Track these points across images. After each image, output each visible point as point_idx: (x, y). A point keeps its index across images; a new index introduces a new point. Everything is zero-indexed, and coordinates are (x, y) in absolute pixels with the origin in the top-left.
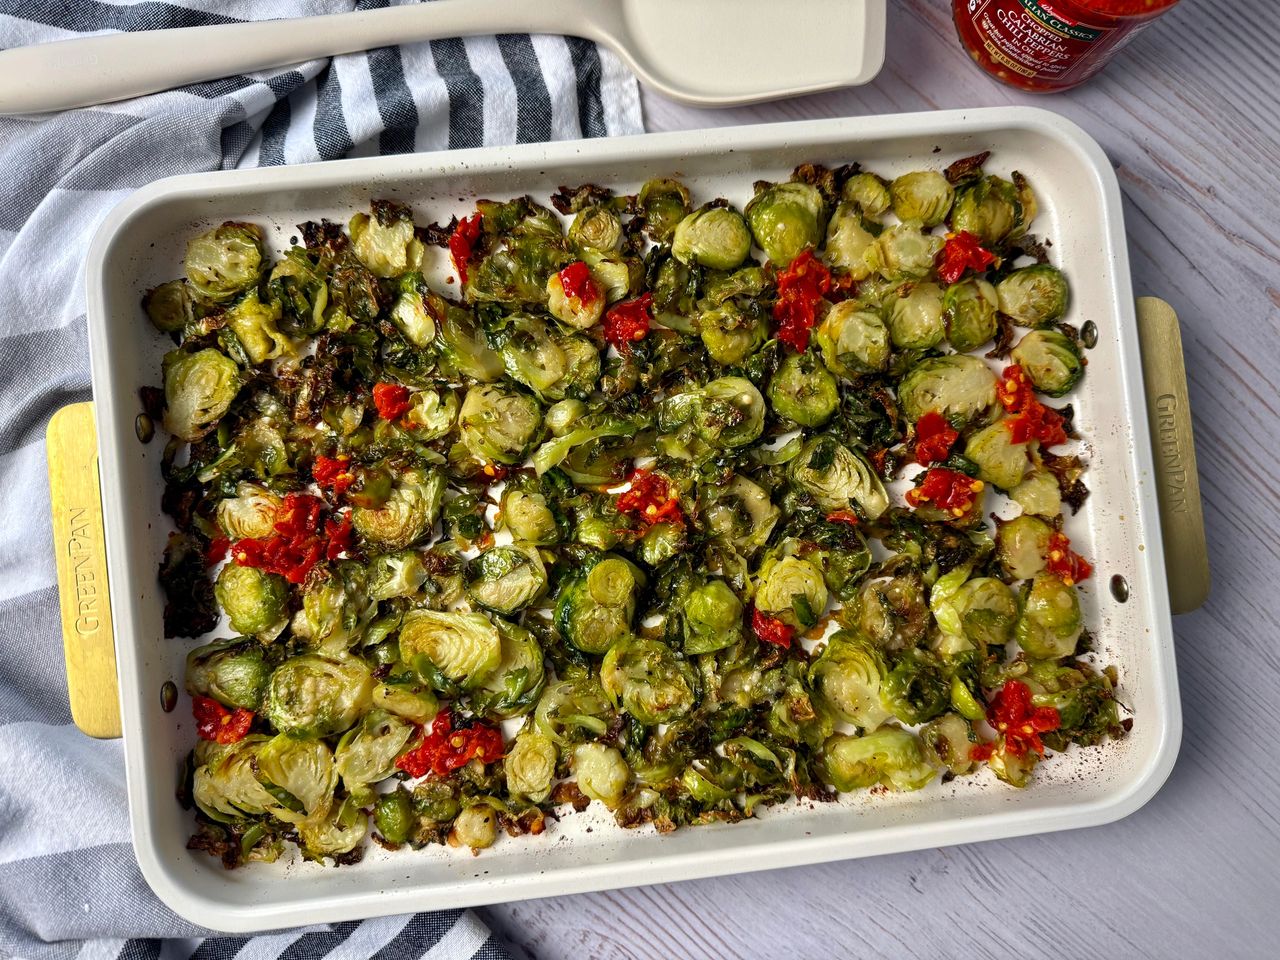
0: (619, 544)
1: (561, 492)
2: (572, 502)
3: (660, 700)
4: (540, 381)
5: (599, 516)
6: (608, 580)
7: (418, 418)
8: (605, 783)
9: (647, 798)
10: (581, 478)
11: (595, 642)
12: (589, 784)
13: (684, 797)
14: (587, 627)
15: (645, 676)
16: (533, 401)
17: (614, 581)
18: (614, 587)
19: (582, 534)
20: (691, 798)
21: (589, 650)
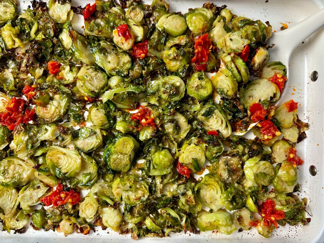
0: (130, 131)
1: (111, 110)
2: (115, 114)
3: (136, 196)
4: (108, 67)
5: (124, 120)
6: (124, 144)
7: (63, 75)
8: (113, 222)
9: (130, 226)
10: (119, 106)
11: (117, 166)
12: (107, 222)
13: (144, 227)
14: (115, 160)
15: (129, 188)
16: (105, 75)
17: (127, 145)
18: (126, 147)
19: (117, 126)
20: (147, 228)
21: (115, 169)
